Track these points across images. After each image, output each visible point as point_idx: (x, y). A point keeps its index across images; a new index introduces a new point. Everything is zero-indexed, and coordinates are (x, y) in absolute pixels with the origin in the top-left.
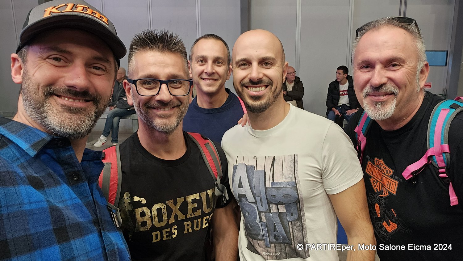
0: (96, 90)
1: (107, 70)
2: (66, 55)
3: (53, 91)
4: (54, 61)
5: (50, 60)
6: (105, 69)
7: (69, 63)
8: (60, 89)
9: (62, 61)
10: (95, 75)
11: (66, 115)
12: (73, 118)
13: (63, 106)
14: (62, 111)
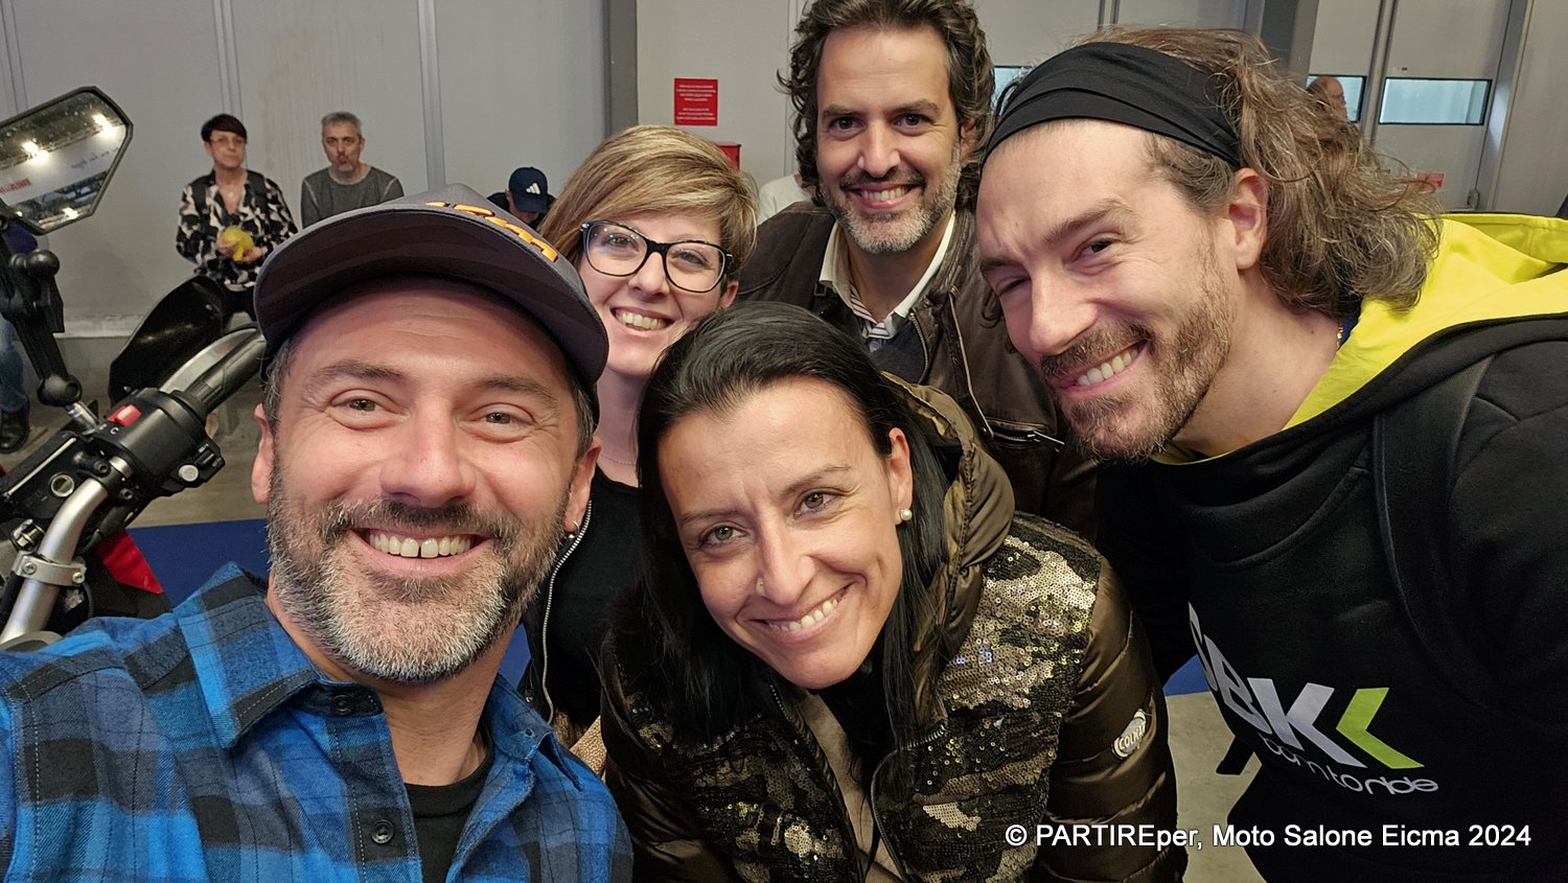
0: (500, 495)
1: (538, 420)
2: (387, 387)
3: (346, 518)
4: (352, 410)
5: (338, 408)
6: (530, 419)
7: (403, 414)
8: (367, 506)
9: (377, 407)
10: (492, 445)
11: (387, 611)
12: (412, 623)
13: (377, 577)
14: (375, 598)
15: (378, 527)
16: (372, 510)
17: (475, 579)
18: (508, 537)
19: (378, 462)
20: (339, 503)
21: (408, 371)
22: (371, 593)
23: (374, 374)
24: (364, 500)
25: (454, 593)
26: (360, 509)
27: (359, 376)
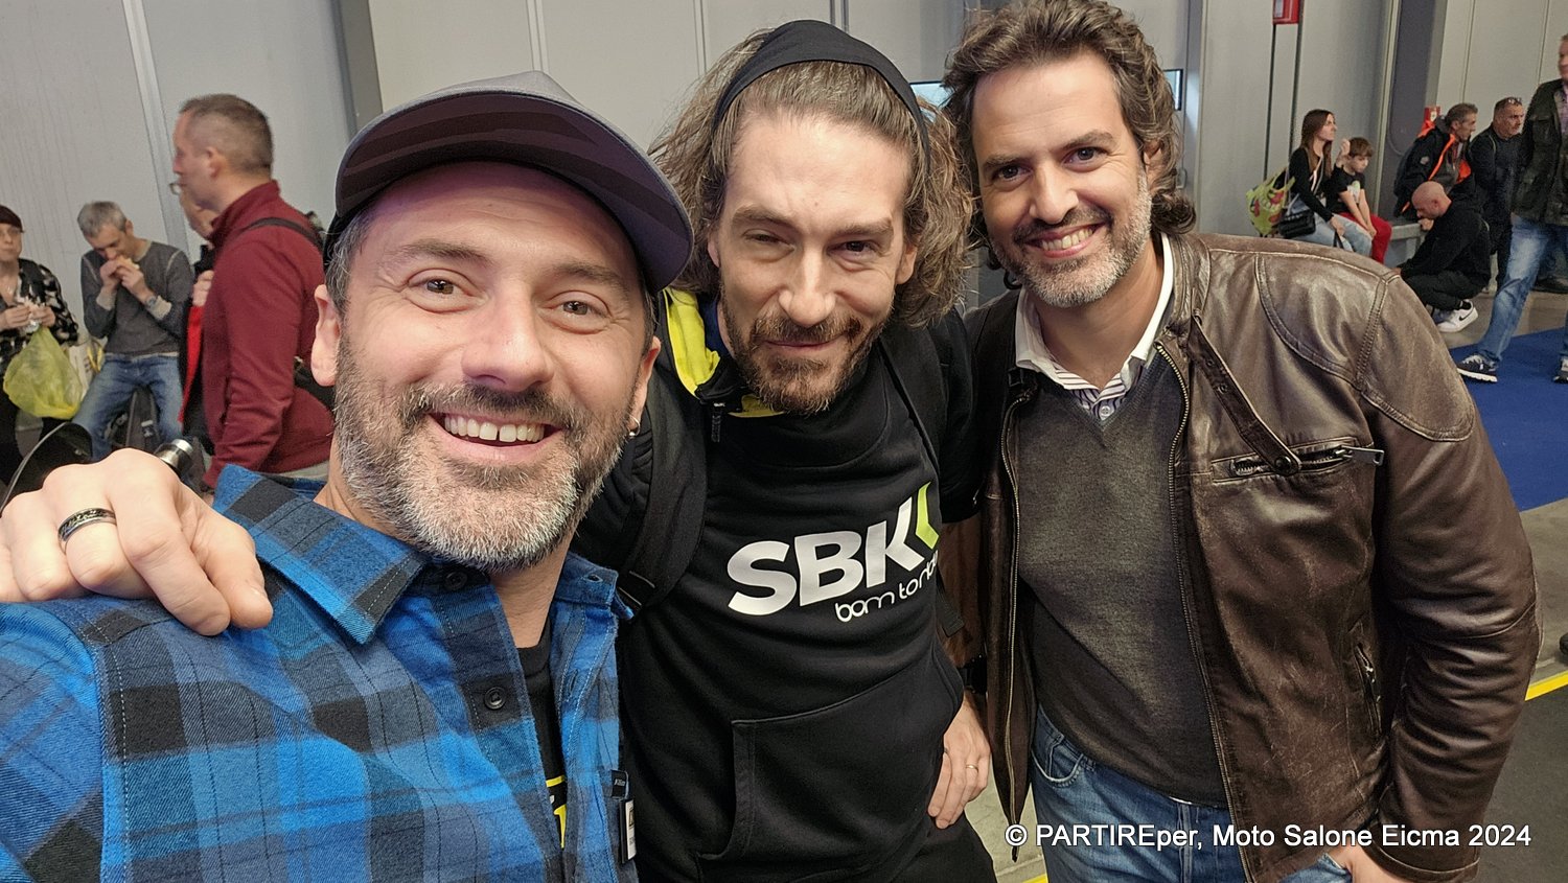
0: (573, 388)
1: (613, 312)
3: (427, 401)
4: (428, 293)
5: (415, 290)
6: (605, 310)
7: (481, 297)
8: (449, 391)
9: (455, 289)
10: (569, 335)
11: (467, 496)
12: (493, 509)
13: (456, 464)
14: (453, 483)
15: (459, 412)
16: (454, 395)
17: (550, 469)
18: (580, 428)
19: (459, 346)
22: (449, 479)
25: (531, 482)
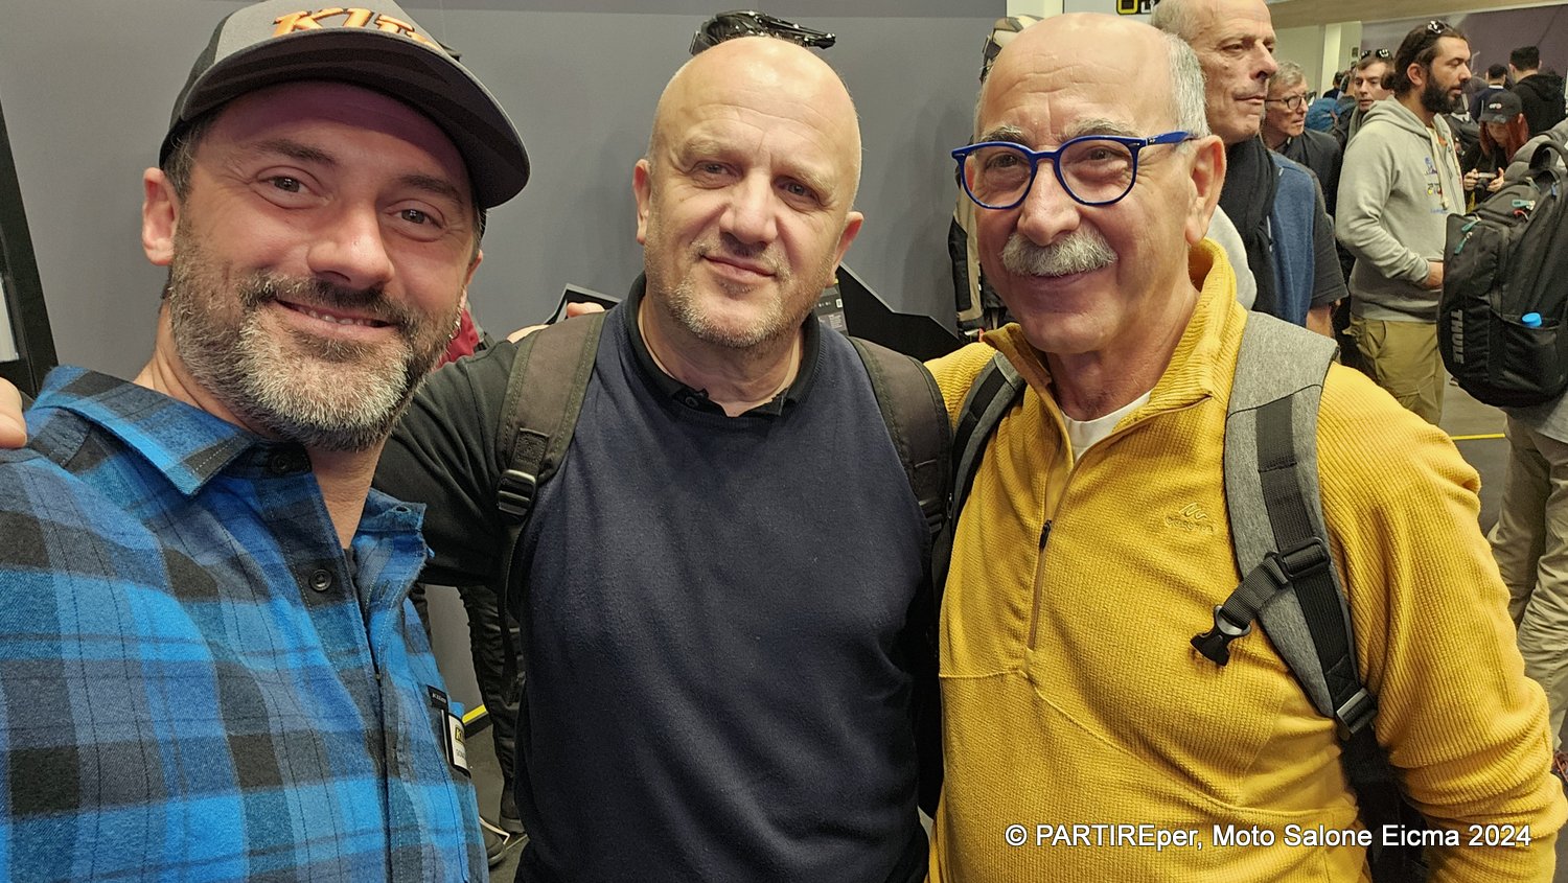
20: (266, 273)
21: (339, 157)
23: (306, 154)
24: (292, 275)
26: (287, 285)
27: (291, 154)
